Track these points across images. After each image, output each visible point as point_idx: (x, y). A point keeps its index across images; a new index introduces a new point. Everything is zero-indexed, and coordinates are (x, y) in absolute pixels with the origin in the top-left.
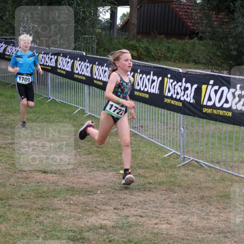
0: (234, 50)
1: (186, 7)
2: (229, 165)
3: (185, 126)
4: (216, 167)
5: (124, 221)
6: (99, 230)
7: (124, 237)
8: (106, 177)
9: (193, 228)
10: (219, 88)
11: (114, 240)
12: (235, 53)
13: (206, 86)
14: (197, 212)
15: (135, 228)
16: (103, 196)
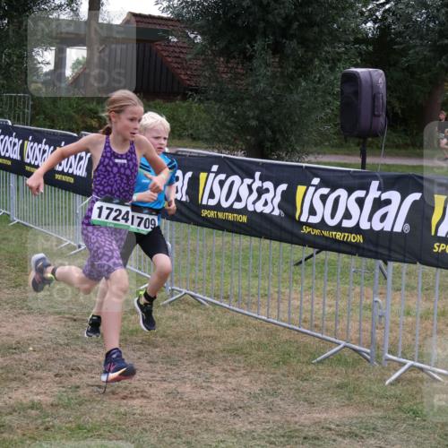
0: (253, 118)
1: (177, 50)
2: (244, 300)
3: (174, 240)
4: (222, 304)
5: (72, 395)
6: (29, 410)
7: (71, 422)
8: (44, 324)
9: (185, 404)
10: (227, 178)
11: (53, 426)
12: (254, 123)
13: (205, 174)
14: (192, 376)
15: (90, 407)
16: (37, 356)
